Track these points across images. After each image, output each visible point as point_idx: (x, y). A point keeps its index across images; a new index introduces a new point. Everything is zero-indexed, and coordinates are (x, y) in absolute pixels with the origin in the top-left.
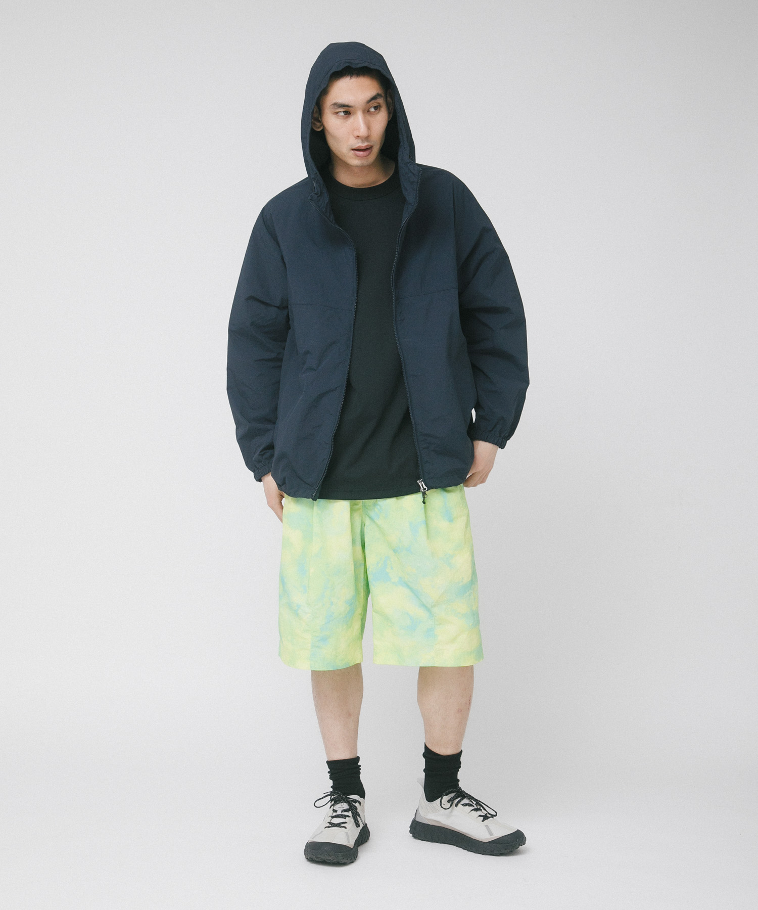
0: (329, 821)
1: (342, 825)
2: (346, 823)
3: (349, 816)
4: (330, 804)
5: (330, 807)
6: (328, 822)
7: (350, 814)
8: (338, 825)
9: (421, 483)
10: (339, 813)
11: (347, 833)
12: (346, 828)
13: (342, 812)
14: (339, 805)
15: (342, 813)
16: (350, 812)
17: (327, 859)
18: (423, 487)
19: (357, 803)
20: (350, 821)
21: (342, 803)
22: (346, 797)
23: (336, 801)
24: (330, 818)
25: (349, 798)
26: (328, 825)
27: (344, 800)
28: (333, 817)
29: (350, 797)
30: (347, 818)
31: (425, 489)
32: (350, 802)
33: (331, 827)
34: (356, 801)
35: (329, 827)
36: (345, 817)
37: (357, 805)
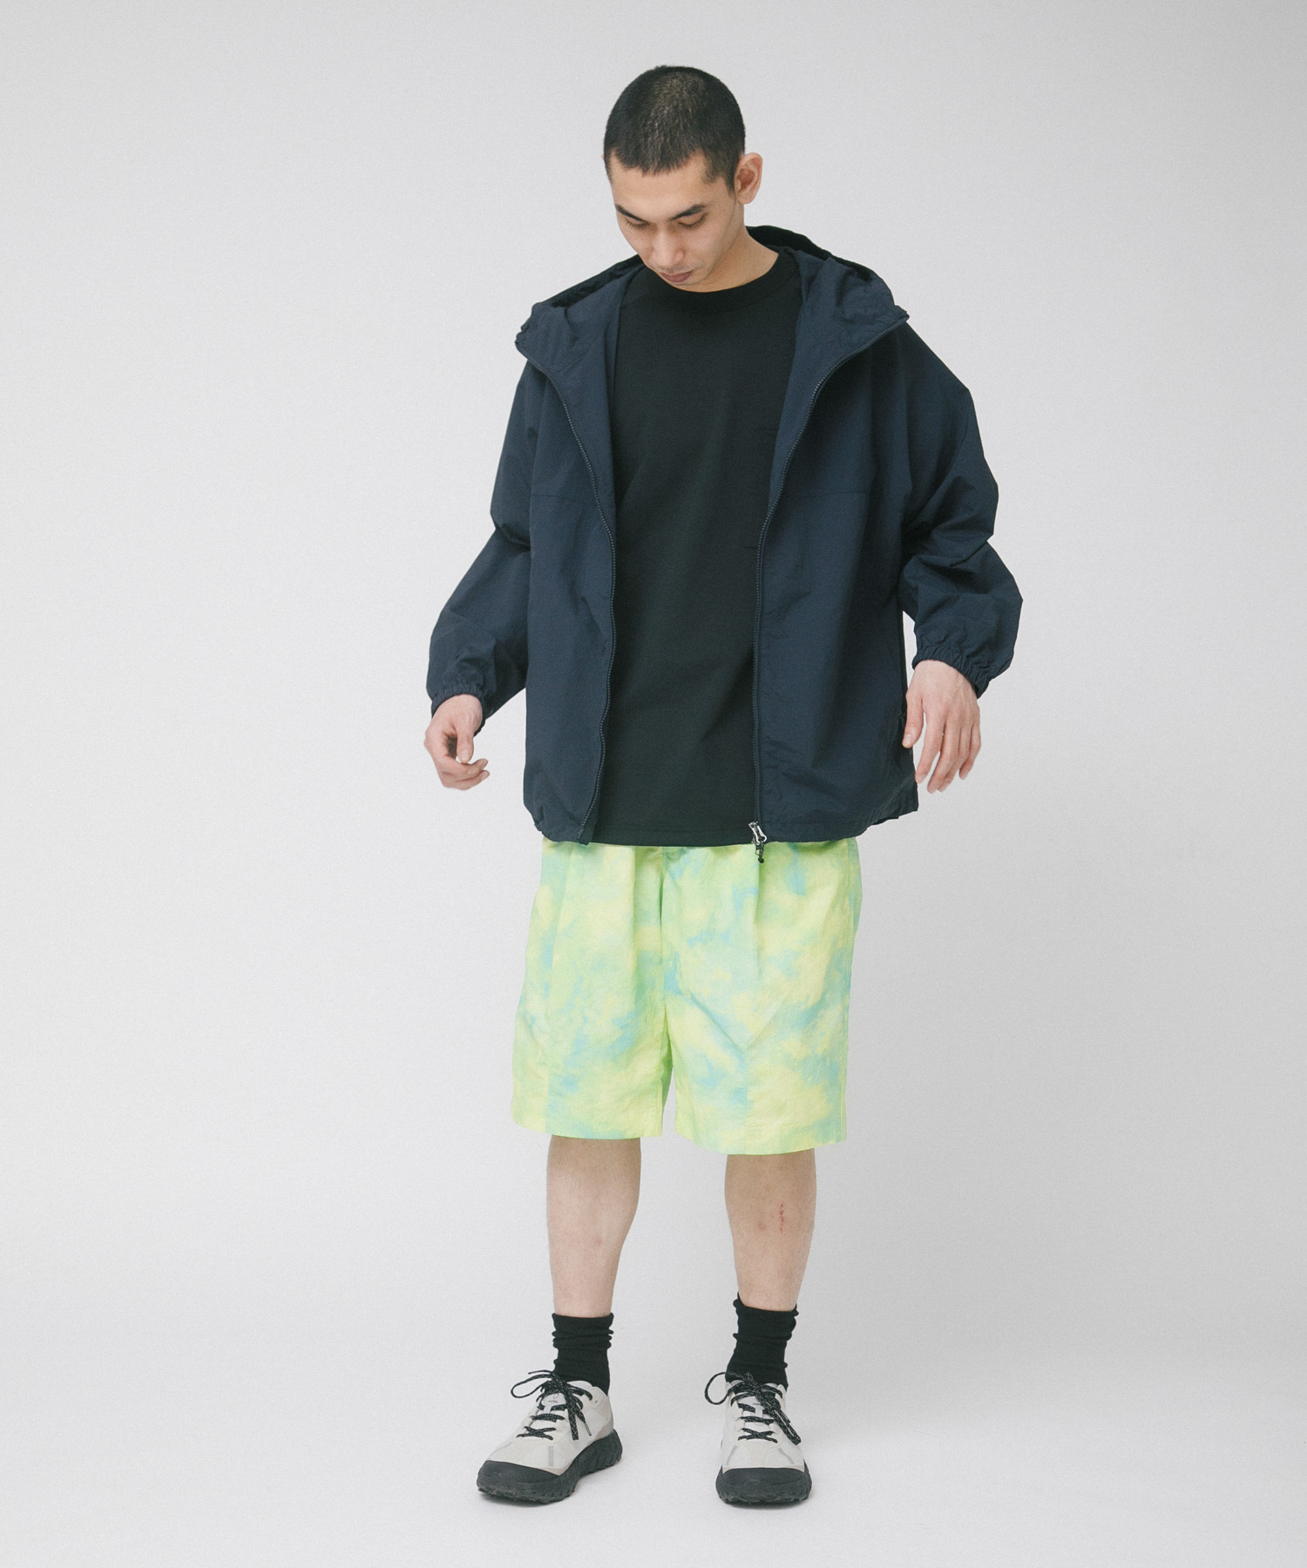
0: (527, 1425)
1: (547, 1433)
2: (554, 1429)
3: (562, 1418)
4: (539, 1393)
5: (538, 1399)
6: (526, 1427)
7: (565, 1413)
8: (539, 1433)
9: (756, 830)
10: (547, 1411)
11: (551, 1450)
12: (551, 1438)
13: (552, 1409)
14: (550, 1397)
15: (553, 1412)
16: (566, 1410)
17: (507, 1493)
18: (759, 835)
19: (584, 1396)
20: (563, 1426)
21: (556, 1392)
22: (565, 1384)
23: (548, 1389)
24: (531, 1420)
25: (570, 1386)
26: (525, 1431)
27: (560, 1389)
28: (535, 1418)
29: (571, 1383)
30: (558, 1421)
31: (764, 838)
32: (568, 1393)
33: (529, 1435)
34: (581, 1392)
35: (523, 1435)
36: (554, 1418)
37: (583, 1398)
